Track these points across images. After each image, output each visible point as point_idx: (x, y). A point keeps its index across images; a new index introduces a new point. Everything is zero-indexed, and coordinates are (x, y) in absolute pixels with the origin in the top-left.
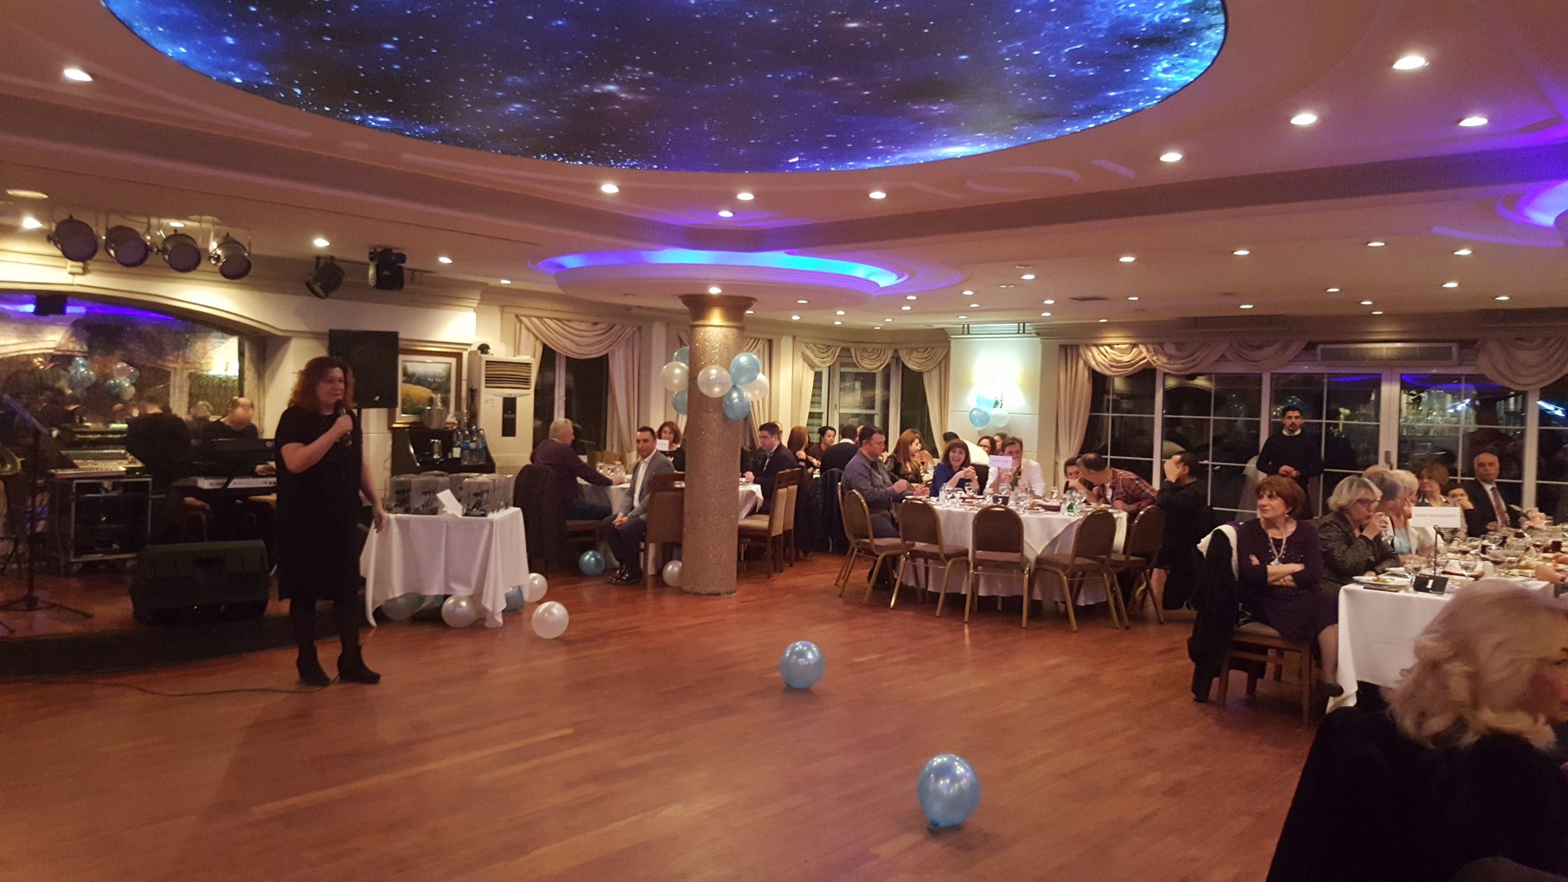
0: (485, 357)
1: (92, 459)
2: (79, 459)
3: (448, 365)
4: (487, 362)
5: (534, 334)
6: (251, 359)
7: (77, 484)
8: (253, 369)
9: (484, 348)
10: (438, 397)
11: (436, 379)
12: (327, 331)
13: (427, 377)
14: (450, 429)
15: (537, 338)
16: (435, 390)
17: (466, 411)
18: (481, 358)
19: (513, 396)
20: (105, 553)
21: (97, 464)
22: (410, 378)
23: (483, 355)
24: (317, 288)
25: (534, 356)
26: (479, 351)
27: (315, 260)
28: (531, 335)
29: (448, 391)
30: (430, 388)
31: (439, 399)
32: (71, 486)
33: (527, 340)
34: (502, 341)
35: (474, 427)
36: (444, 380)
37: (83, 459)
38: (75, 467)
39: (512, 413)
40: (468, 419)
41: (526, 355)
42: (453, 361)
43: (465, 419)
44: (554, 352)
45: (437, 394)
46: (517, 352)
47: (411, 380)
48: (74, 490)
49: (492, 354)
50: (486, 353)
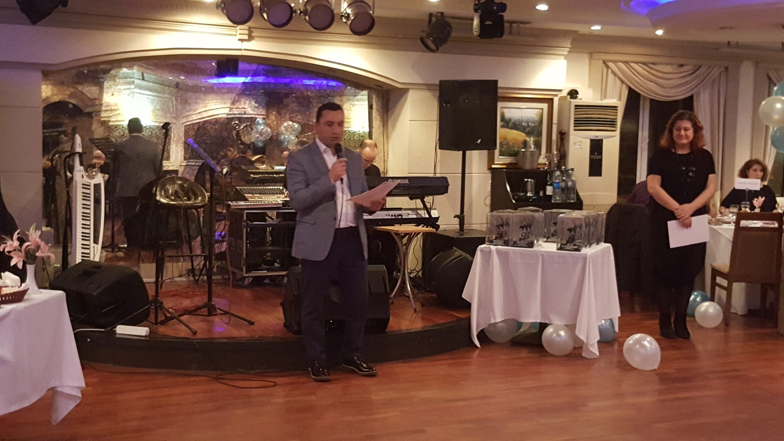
0: (574, 102)
1: (259, 194)
2: (249, 194)
3: (541, 110)
4: (576, 106)
5: (620, 79)
6: (377, 109)
7: (247, 213)
8: (378, 117)
9: (573, 94)
10: (531, 140)
11: (530, 124)
12: (438, 83)
13: (522, 122)
14: (542, 169)
15: (623, 82)
16: (529, 134)
17: (556, 153)
18: (570, 102)
19: (599, 138)
20: (268, 270)
21: (262, 198)
22: (508, 123)
23: (572, 100)
24: (430, 43)
25: (620, 99)
26: (569, 96)
27: (427, 19)
28: (617, 79)
29: (540, 134)
30: (523, 132)
31: (532, 142)
32: (242, 215)
33: (614, 85)
34: (590, 86)
35: (563, 167)
36: (537, 124)
37: (252, 194)
38: (246, 199)
39: (598, 155)
40: (557, 160)
41: (612, 99)
42: (545, 106)
43: (555, 160)
44: (639, 95)
45: (530, 137)
46: (604, 96)
47: (508, 125)
48: (245, 218)
49: (581, 99)
50: (576, 98)
